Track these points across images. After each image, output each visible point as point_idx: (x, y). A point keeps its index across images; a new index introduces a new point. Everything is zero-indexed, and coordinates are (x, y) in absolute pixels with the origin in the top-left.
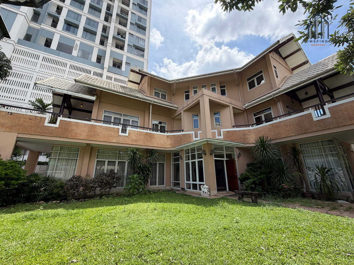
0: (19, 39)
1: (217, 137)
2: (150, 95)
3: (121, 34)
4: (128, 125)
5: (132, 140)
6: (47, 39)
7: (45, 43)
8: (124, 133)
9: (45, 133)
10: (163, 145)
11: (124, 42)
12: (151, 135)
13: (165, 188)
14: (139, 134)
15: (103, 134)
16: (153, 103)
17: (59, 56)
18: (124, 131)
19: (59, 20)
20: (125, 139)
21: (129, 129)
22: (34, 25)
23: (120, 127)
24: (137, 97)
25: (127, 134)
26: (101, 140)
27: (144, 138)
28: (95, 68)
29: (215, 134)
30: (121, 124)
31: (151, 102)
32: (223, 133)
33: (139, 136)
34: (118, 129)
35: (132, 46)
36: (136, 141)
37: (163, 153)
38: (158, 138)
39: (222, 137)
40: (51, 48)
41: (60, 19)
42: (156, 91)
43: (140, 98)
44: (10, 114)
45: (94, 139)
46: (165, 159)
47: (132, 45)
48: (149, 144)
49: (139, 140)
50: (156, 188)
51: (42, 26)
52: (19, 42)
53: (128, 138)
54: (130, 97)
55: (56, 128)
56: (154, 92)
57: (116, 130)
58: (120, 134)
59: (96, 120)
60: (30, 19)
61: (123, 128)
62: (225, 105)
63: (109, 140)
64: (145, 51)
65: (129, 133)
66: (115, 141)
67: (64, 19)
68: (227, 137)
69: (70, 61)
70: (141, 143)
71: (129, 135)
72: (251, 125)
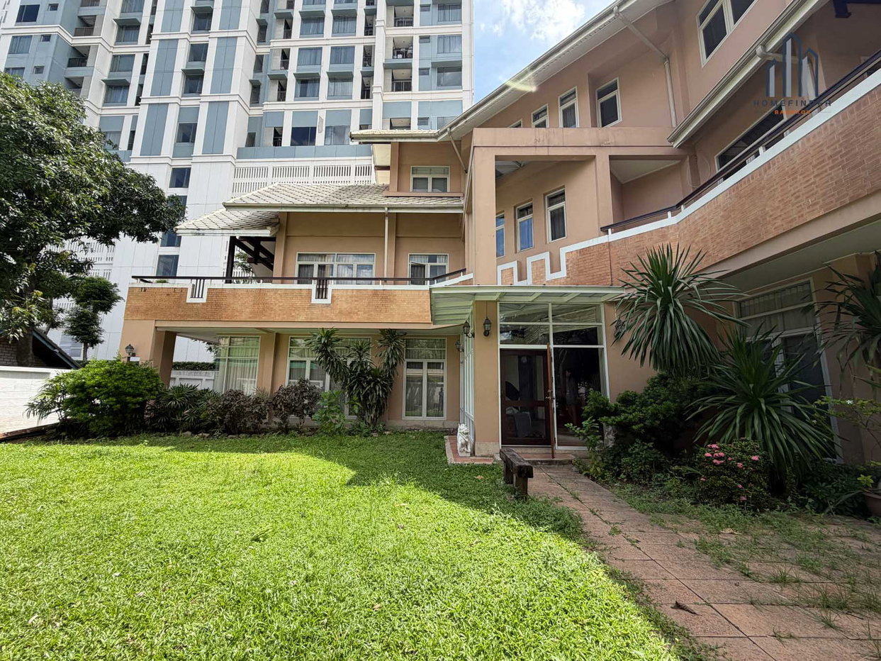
0: (239, 149)
1: (549, 276)
2: (398, 191)
3: (402, 50)
4: (331, 279)
5: (341, 312)
6: (275, 130)
7: (274, 139)
8: (322, 298)
9: (189, 316)
10: (419, 317)
11: (409, 67)
12: (385, 297)
13: (443, 424)
14: (357, 297)
15: (280, 306)
16: (391, 211)
17: (294, 157)
18: (321, 293)
19: (287, 80)
20: (324, 312)
21: (332, 286)
22: (256, 112)
23: (313, 286)
24: (347, 207)
25: (328, 301)
26: (277, 319)
27: (369, 304)
28: (357, 158)
29: (543, 266)
30: (315, 279)
31: (383, 211)
32: (567, 261)
33: (356, 301)
34: (310, 290)
35: (428, 69)
36: (350, 313)
37: (434, 336)
38: (404, 301)
39: (563, 274)
40: (282, 145)
41: (288, 78)
42: (416, 176)
43: (356, 208)
44: (143, 290)
45: (264, 319)
46: (444, 351)
47: (430, 66)
48: (382, 318)
49: (356, 311)
50: (417, 424)
51: (265, 107)
52: (240, 154)
53: (332, 309)
54: (332, 211)
55: (203, 304)
56: (411, 179)
57: (304, 293)
58: (314, 301)
59: (283, 279)
60: (248, 104)
61: (321, 287)
62: (574, 159)
63: (293, 316)
64: (463, 70)
65: (333, 297)
66: (303, 319)
67: (294, 74)
68: (581, 272)
69: (313, 159)
70: (361, 316)
71: (332, 301)
72: (671, 209)
